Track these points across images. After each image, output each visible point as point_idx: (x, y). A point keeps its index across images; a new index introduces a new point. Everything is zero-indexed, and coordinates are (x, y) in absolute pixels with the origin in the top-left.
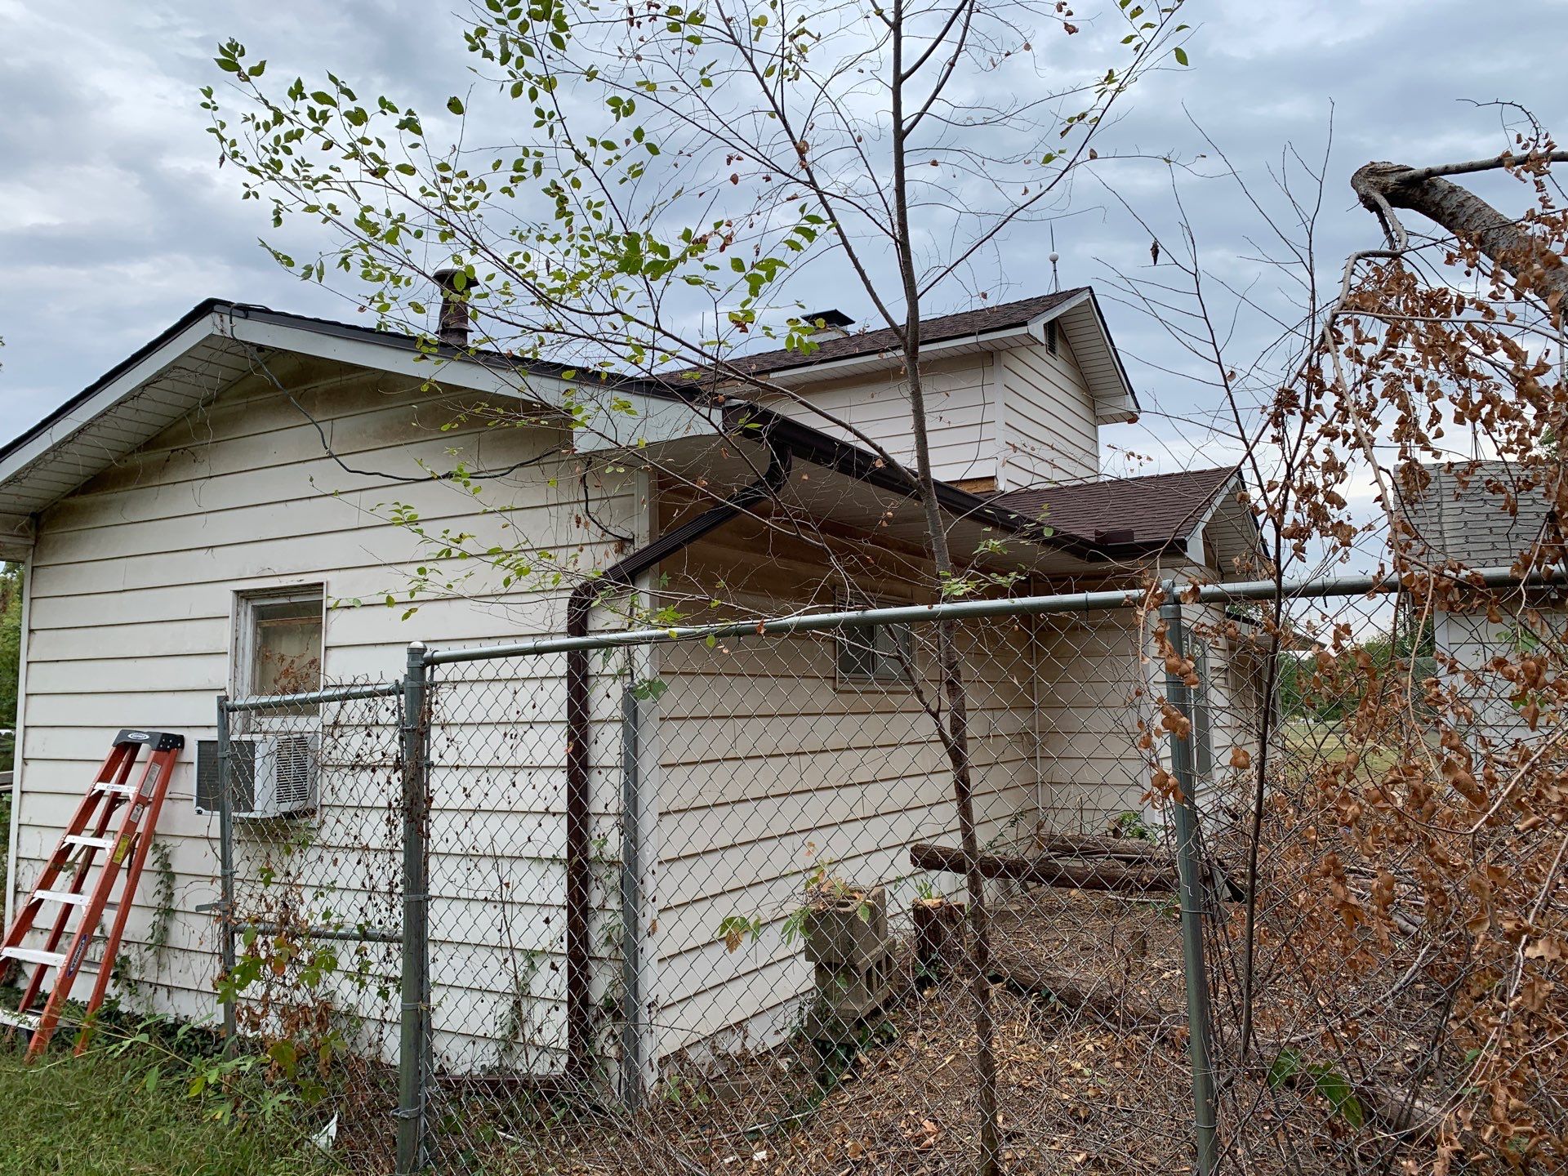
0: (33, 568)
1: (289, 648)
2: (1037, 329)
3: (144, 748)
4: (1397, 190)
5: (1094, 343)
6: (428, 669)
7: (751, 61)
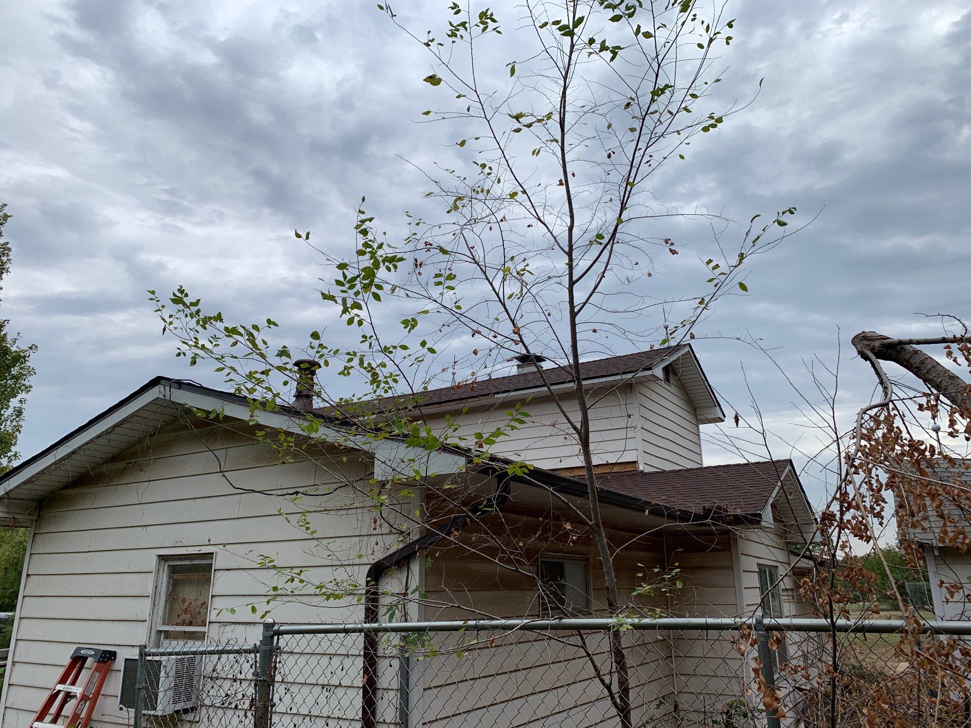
0: (34, 534)
1: (189, 593)
2: (658, 372)
3: (90, 660)
4: (880, 350)
5: (693, 376)
6: (276, 637)
7: (485, 273)
